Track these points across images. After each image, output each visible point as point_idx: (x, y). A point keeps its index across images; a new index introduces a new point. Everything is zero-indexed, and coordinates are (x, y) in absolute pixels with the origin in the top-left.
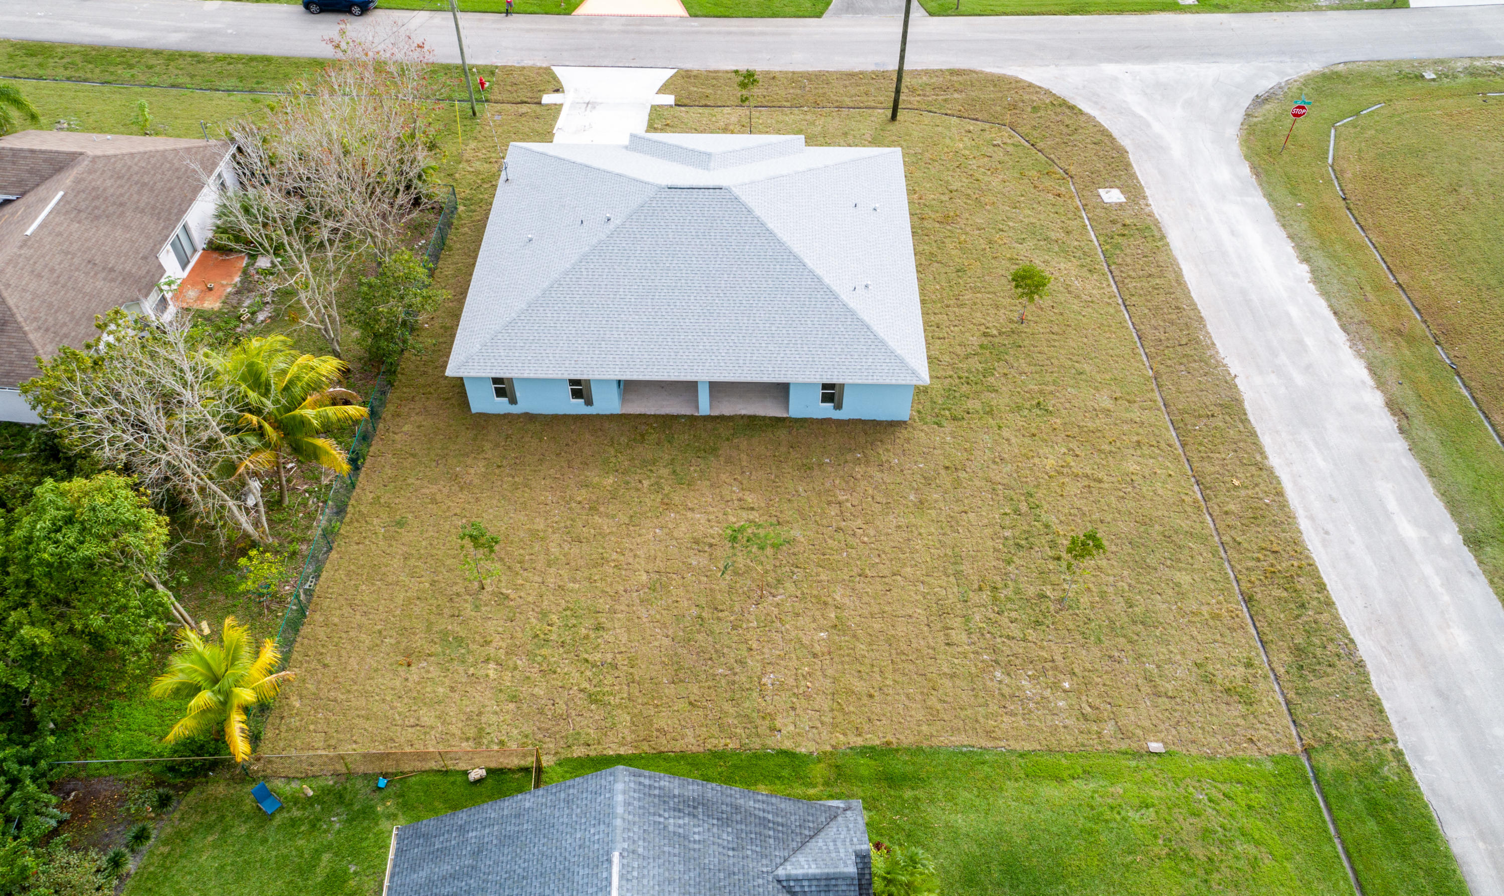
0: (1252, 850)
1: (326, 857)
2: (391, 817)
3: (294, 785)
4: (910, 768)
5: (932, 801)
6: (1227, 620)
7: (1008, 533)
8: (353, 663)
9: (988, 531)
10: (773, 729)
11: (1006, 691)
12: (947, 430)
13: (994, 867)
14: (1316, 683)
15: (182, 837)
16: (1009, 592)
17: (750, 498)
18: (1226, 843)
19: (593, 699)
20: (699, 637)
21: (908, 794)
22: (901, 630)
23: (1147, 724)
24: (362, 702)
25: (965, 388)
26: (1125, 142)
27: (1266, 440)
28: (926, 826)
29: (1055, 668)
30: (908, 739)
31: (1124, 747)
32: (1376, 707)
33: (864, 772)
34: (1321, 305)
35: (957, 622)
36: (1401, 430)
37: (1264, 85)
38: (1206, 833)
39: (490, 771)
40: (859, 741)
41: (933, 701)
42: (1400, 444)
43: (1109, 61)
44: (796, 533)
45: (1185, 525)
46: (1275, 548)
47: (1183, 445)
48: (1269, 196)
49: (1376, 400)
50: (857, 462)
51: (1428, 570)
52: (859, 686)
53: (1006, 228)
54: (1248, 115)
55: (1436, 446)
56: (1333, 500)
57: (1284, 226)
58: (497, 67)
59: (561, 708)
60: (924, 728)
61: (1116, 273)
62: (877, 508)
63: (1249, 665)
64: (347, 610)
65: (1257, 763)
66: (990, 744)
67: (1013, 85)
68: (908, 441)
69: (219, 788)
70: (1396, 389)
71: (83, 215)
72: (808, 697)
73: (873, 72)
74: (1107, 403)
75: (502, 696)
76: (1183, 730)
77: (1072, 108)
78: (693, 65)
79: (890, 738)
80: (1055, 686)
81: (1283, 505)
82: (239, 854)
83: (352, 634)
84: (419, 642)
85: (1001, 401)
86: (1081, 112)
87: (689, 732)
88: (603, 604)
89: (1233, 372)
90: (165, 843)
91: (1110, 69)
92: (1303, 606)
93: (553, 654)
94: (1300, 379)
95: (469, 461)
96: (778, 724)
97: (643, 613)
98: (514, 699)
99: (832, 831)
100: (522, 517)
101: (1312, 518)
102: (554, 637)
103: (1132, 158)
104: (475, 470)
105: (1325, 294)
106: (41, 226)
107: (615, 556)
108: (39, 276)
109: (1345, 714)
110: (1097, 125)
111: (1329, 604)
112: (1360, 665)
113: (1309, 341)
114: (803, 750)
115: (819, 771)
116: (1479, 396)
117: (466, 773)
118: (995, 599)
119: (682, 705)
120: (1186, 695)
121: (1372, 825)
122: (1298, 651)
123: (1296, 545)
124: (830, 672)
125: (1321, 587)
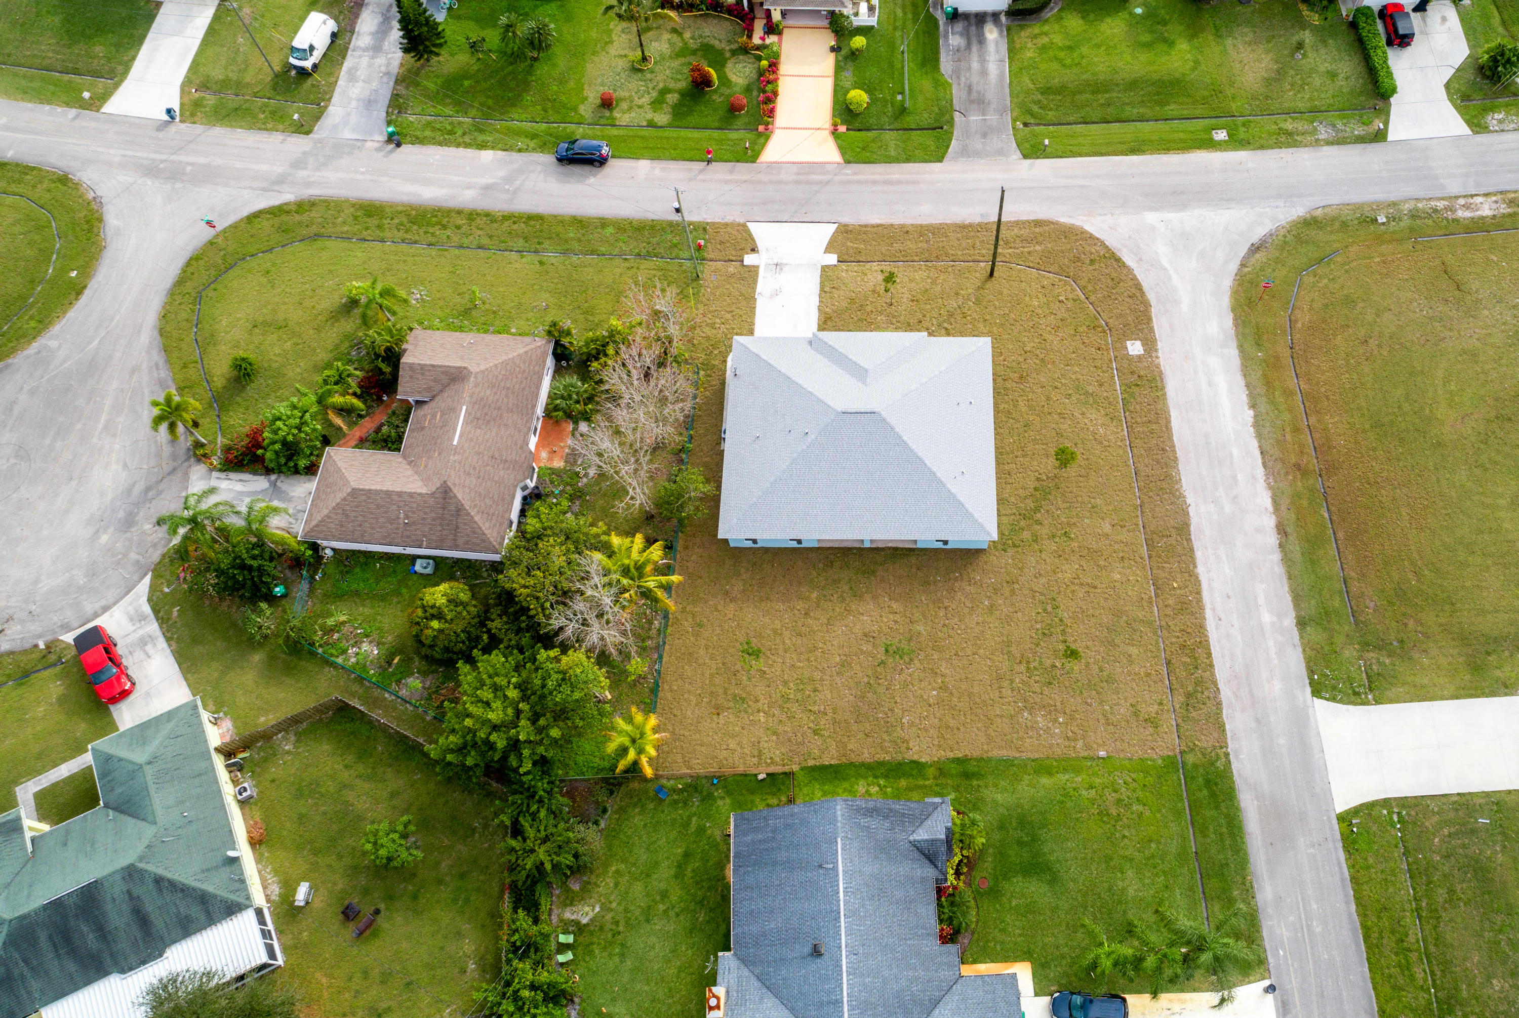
0: (1141, 808)
1: (694, 819)
2: (722, 798)
3: (672, 782)
4: (976, 769)
5: (986, 787)
6: (1154, 678)
7: (1038, 626)
8: (689, 713)
9: (1027, 625)
10: (908, 749)
11: (1029, 724)
12: (1009, 554)
13: (1014, 820)
14: (1194, 714)
15: (622, 810)
16: (1036, 664)
17: (895, 606)
18: (1128, 806)
19: (816, 732)
20: (869, 695)
21: (975, 783)
22: (976, 689)
23: (1100, 741)
24: (698, 736)
25: (1023, 523)
26: (1151, 296)
27: (1199, 554)
28: (982, 800)
29: (1056, 710)
30: (976, 754)
31: (1086, 754)
32: (1221, 728)
33: (953, 772)
34: (1255, 443)
35: (1006, 683)
36: (1280, 545)
37: (1259, 233)
38: (1119, 801)
39: (768, 774)
40: (951, 755)
41: (990, 731)
42: (1277, 556)
43: (1152, 209)
44: (921, 628)
45: (1141, 614)
46: (1189, 630)
47: (1150, 557)
48: (1241, 348)
49: (1270, 522)
50: (956, 579)
51: (1271, 643)
52: (952, 723)
53: (1059, 385)
54: (1243, 265)
55: (1298, 556)
56: (1229, 597)
57: (1245, 376)
58: (707, 223)
59: (800, 739)
60: (985, 747)
61: (1129, 419)
62: (966, 610)
63: (1161, 704)
64: (680, 682)
65: (1154, 760)
66: (1018, 755)
67: (1079, 237)
68: (986, 563)
69: (635, 785)
70: (1284, 512)
71: (481, 422)
72: (926, 730)
73: (979, 224)
74: (1107, 528)
75: (769, 732)
76: (1118, 743)
77: (1118, 260)
78: (848, 219)
79: (968, 753)
80: (1055, 721)
81: (1199, 601)
82: (652, 818)
83: (686, 696)
84: (721, 700)
85: (1044, 531)
86: (1124, 265)
87: (865, 751)
88: (817, 675)
89: (1188, 502)
90: (616, 813)
91: (1151, 217)
92: (1196, 668)
93: (794, 707)
94: (1228, 508)
95: (733, 581)
96: (911, 745)
97: (837, 679)
98: (775, 733)
99: (935, 815)
100: (767, 620)
101: (1214, 610)
102: (792, 696)
103: (1154, 311)
104: (737, 588)
105: (1259, 436)
106: (461, 436)
107: (821, 645)
108: (469, 474)
109: (1205, 732)
110: (1135, 279)
111: (1211, 665)
112: (1219, 704)
113: (1240, 477)
114: (923, 760)
115: (931, 772)
116: (1334, 518)
117: (756, 775)
118: (1028, 668)
119: (861, 735)
120: (1123, 723)
121: (1205, 792)
122: (1189, 695)
123: (1201, 627)
124: (938, 715)
125: (1209, 655)
